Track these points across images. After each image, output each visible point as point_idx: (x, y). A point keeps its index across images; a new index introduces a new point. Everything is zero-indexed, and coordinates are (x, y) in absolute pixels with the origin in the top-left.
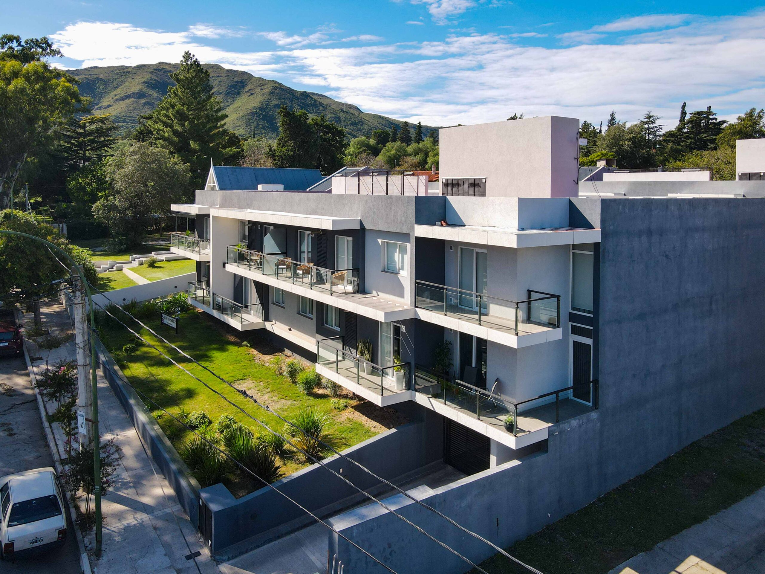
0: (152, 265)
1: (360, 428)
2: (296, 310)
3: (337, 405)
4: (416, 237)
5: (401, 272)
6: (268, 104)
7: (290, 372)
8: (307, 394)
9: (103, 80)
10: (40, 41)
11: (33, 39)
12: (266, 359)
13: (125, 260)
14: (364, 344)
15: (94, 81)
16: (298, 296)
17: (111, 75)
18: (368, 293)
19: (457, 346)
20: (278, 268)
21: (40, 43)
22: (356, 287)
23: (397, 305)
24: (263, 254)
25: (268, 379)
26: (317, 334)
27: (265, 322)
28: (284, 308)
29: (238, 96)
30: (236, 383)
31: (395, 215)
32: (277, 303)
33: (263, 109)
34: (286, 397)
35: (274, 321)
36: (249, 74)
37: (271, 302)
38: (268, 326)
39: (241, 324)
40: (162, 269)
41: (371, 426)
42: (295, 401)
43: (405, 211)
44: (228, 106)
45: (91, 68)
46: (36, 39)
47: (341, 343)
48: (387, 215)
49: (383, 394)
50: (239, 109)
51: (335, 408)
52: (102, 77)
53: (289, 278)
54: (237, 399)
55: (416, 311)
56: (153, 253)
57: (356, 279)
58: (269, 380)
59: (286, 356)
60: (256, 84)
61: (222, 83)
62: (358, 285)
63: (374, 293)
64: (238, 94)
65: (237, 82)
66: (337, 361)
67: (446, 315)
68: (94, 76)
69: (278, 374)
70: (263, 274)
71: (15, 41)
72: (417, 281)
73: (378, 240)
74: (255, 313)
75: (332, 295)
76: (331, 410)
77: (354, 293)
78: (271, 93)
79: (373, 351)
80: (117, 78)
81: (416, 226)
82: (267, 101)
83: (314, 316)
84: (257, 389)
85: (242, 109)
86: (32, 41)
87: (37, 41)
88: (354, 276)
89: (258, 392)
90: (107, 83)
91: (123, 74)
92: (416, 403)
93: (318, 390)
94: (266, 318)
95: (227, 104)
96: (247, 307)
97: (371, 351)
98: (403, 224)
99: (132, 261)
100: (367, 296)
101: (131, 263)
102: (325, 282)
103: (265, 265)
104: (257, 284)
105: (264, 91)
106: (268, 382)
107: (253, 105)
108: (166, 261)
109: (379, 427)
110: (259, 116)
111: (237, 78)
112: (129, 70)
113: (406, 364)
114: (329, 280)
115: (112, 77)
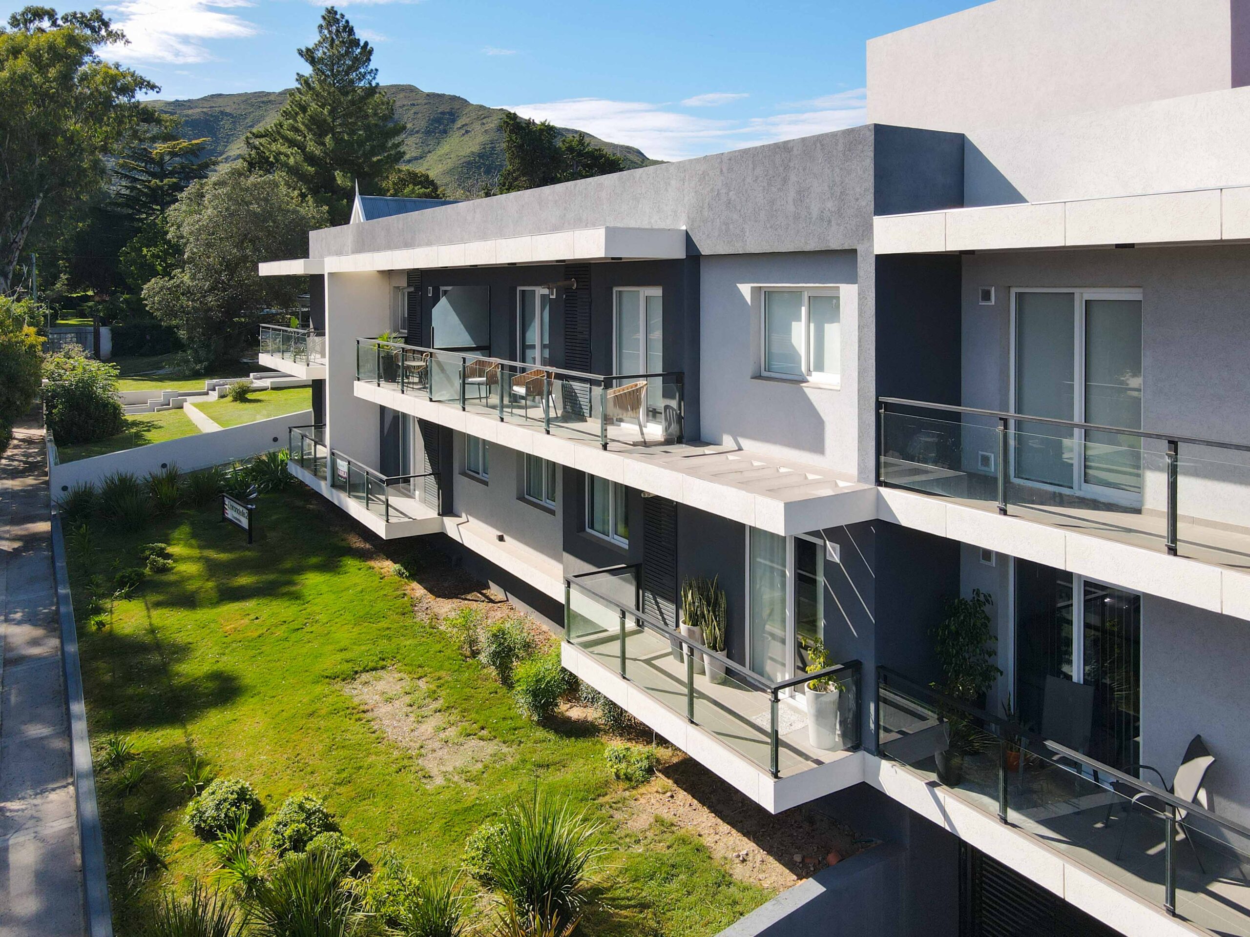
0: (241, 396)
1: (696, 860)
2: (514, 493)
3: (624, 765)
4: (876, 255)
5: (815, 378)
6: (493, 148)
7: (495, 655)
8: (539, 723)
9: (230, 114)
10: (89, 17)
11: (75, 13)
12: (444, 610)
13: (198, 389)
14: (702, 591)
15: (216, 117)
16: (520, 454)
17: (243, 107)
18: (708, 444)
19: (1007, 607)
20: (464, 383)
21: (90, 20)
22: (674, 428)
23: (811, 477)
24: (431, 350)
25: (441, 668)
26: (565, 554)
27: (445, 518)
28: (486, 483)
29: (445, 135)
30: (358, 681)
31: (802, 194)
32: (472, 474)
33: (487, 156)
34: (483, 728)
35: (464, 515)
36: (462, 99)
37: (457, 472)
38: (452, 527)
39: (385, 523)
40: (259, 404)
41: (731, 855)
42: (504, 742)
43: (838, 179)
44: (430, 152)
45: (212, 96)
46: (81, 13)
47: (631, 583)
48: (772, 202)
49: (777, 771)
50: (447, 157)
51: (618, 776)
52: (228, 110)
53: (494, 407)
54: (349, 736)
55: (879, 498)
56: (251, 375)
57: (674, 404)
58: (442, 673)
59: (491, 601)
60: (473, 115)
61: (420, 115)
62: (680, 418)
63: (728, 442)
64: (445, 132)
65: (443, 113)
66: (623, 635)
67: (1004, 512)
68: (216, 109)
69: (468, 653)
70: (431, 400)
71: (46, 18)
72: (881, 399)
73: (741, 287)
74: (423, 495)
75: (605, 447)
76: (607, 783)
77: (668, 442)
78: (498, 130)
79: (729, 613)
80: (253, 112)
81: (879, 222)
82: (492, 143)
83: (557, 505)
84: (408, 699)
85: (452, 156)
86: (74, 15)
87: (83, 16)
88: (666, 394)
89: (410, 709)
90: (235, 119)
91: (261, 105)
92: (884, 795)
93: (568, 706)
94: (447, 509)
95: (426, 149)
96: (407, 481)
97: (722, 614)
98: (830, 221)
99: (208, 390)
100: (707, 450)
101: (207, 394)
102: (586, 415)
103: (436, 376)
104: (427, 427)
105: (487, 127)
106: (439, 678)
107: (469, 151)
108: (273, 389)
109: (758, 858)
110: (479, 168)
111: (442, 106)
112: (272, 98)
113: (848, 665)
114: (598, 409)
115: (245, 109)
